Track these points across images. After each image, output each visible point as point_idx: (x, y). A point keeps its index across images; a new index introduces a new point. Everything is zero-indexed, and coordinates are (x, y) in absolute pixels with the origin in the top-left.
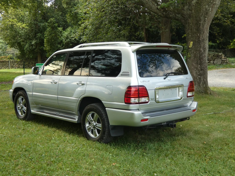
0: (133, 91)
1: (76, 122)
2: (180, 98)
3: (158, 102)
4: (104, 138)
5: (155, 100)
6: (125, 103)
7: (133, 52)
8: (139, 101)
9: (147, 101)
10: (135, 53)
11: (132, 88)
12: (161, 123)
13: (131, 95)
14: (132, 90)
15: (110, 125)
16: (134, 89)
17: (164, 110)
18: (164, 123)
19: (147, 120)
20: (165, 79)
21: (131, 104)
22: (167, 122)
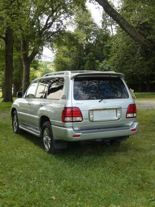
0: (69, 112)
1: (39, 136)
2: (117, 119)
3: (92, 121)
4: (52, 150)
5: (88, 119)
6: (62, 121)
7: (72, 79)
8: (72, 120)
9: (81, 120)
10: (73, 80)
11: (68, 109)
12: (96, 139)
13: (66, 115)
14: (67, 110)
15: (54, 140)
16: (70, 109)
17: (101, 128)
18: (99, 139)
19: (79, 136)
20: (100, 102)
21: (66, 122)
22: (102, 139)
